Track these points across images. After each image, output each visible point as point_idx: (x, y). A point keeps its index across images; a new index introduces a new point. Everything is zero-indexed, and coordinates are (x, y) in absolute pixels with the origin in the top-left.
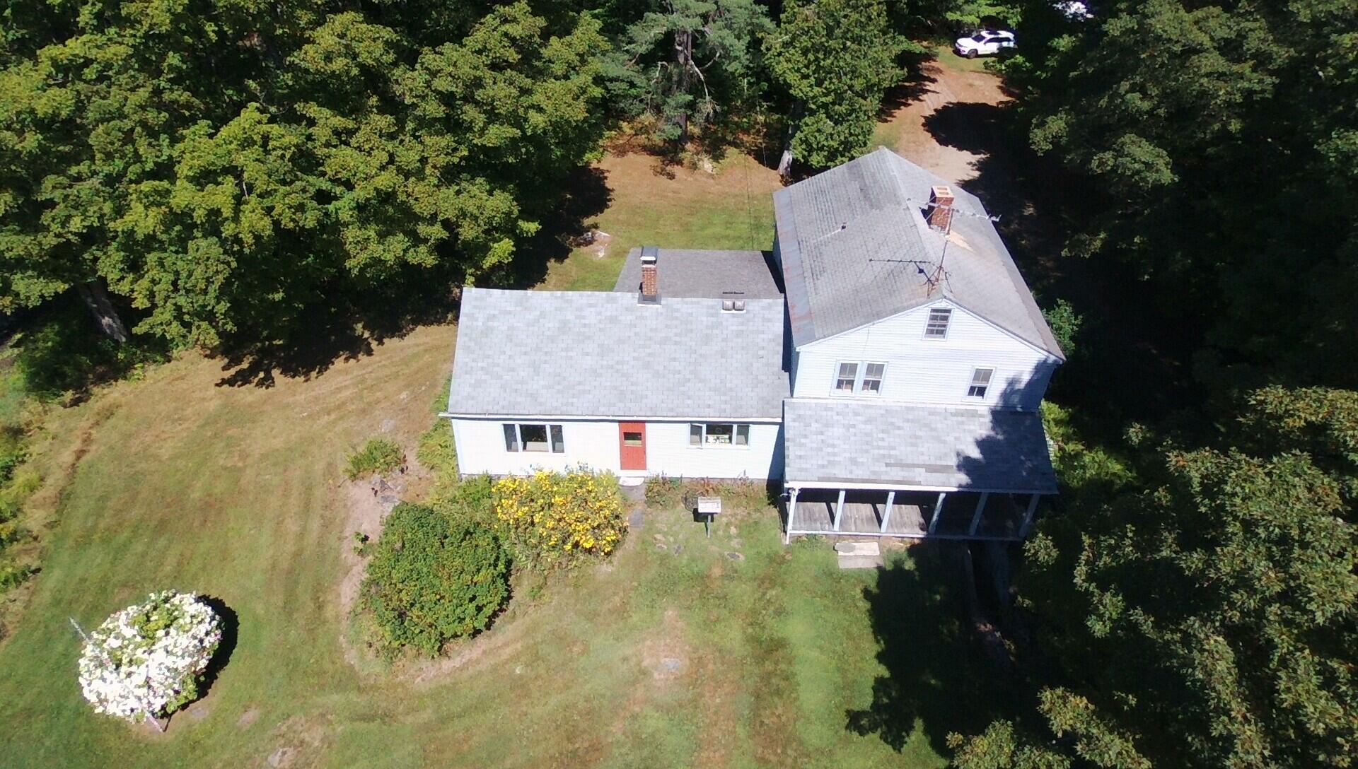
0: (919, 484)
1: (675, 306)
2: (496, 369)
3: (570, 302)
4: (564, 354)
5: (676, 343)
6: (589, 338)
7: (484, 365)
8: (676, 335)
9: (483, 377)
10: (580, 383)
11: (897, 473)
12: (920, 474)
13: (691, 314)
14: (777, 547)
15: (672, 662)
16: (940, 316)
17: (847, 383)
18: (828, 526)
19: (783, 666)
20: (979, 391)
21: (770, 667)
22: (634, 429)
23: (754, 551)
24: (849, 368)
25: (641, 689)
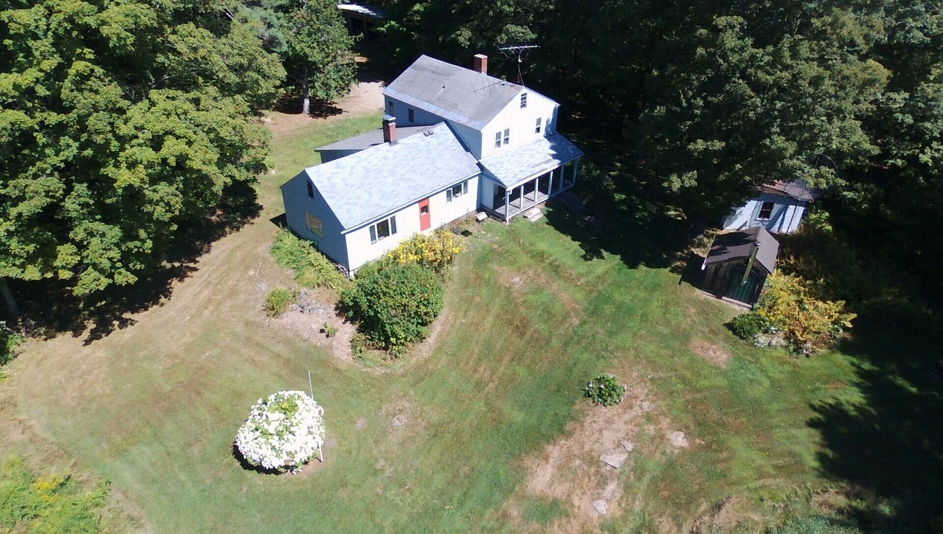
0: (547, 169)
1: (406, 142)
2: (352, 201)
3: (359, 157)
4: (376, 181)
5: (419, 157)
6: (381, 170)
7: (345, 201)
8: (416, 154)
9: (349, 207)
11: (537, 169)
12: (544, 166)
13: (415, 143)
14: (506, 228)
15: (517, 279)
16: (524, 97)
17: (498, 143)
18: (518, 209)
19: (550, 258)
20: (538, 130)
21: (548, 261)
22: (423, 204)
23: (499, 234)
24: (498, 135)
25: (516, 293)
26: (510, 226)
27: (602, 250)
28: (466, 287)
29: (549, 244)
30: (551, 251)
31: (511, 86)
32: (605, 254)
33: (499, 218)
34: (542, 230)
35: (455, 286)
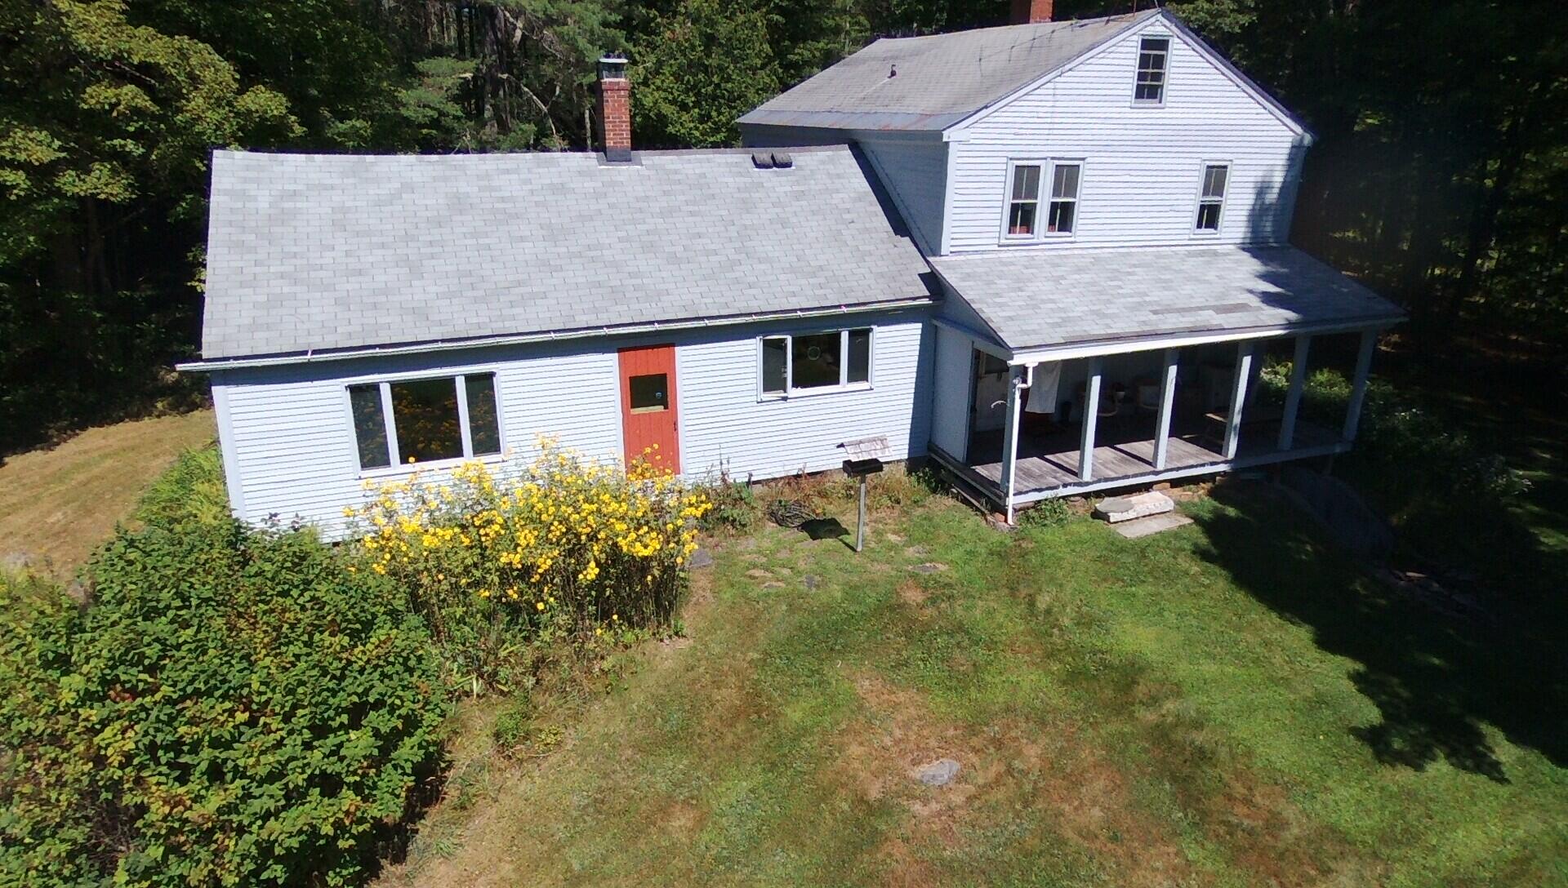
4: (470, 242)
5: (692, 214)
6: (517, 216)
8: (687, 203)
9: (286, 290)
10: (519, 284)
13: (703, 175)
14: (995, 537)
15: (939, 770)
16: (1153, 56)
17: (1021, 217)
18: (1070, 479)
19: (1170, 706)
20: (1209, 216)
21: (1149, 716)
22: (647, 363)
23: (956, 554)
24: (1026, 178)
25: (899, 850)
26: (1019, 536)
27: (1485, 728)
28: (672, 741)
29: (1177, 638)
30: (1183, 669)
31: (1108, 21)
32: (1505, 752)
33: (977, 494)
34: (1167, 575)
35: (618, 726)
